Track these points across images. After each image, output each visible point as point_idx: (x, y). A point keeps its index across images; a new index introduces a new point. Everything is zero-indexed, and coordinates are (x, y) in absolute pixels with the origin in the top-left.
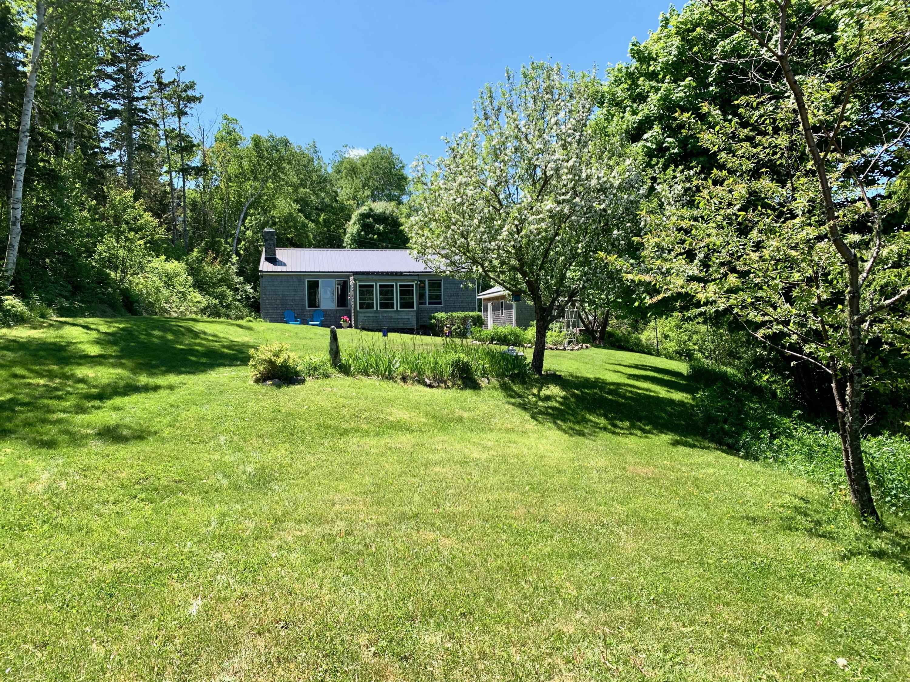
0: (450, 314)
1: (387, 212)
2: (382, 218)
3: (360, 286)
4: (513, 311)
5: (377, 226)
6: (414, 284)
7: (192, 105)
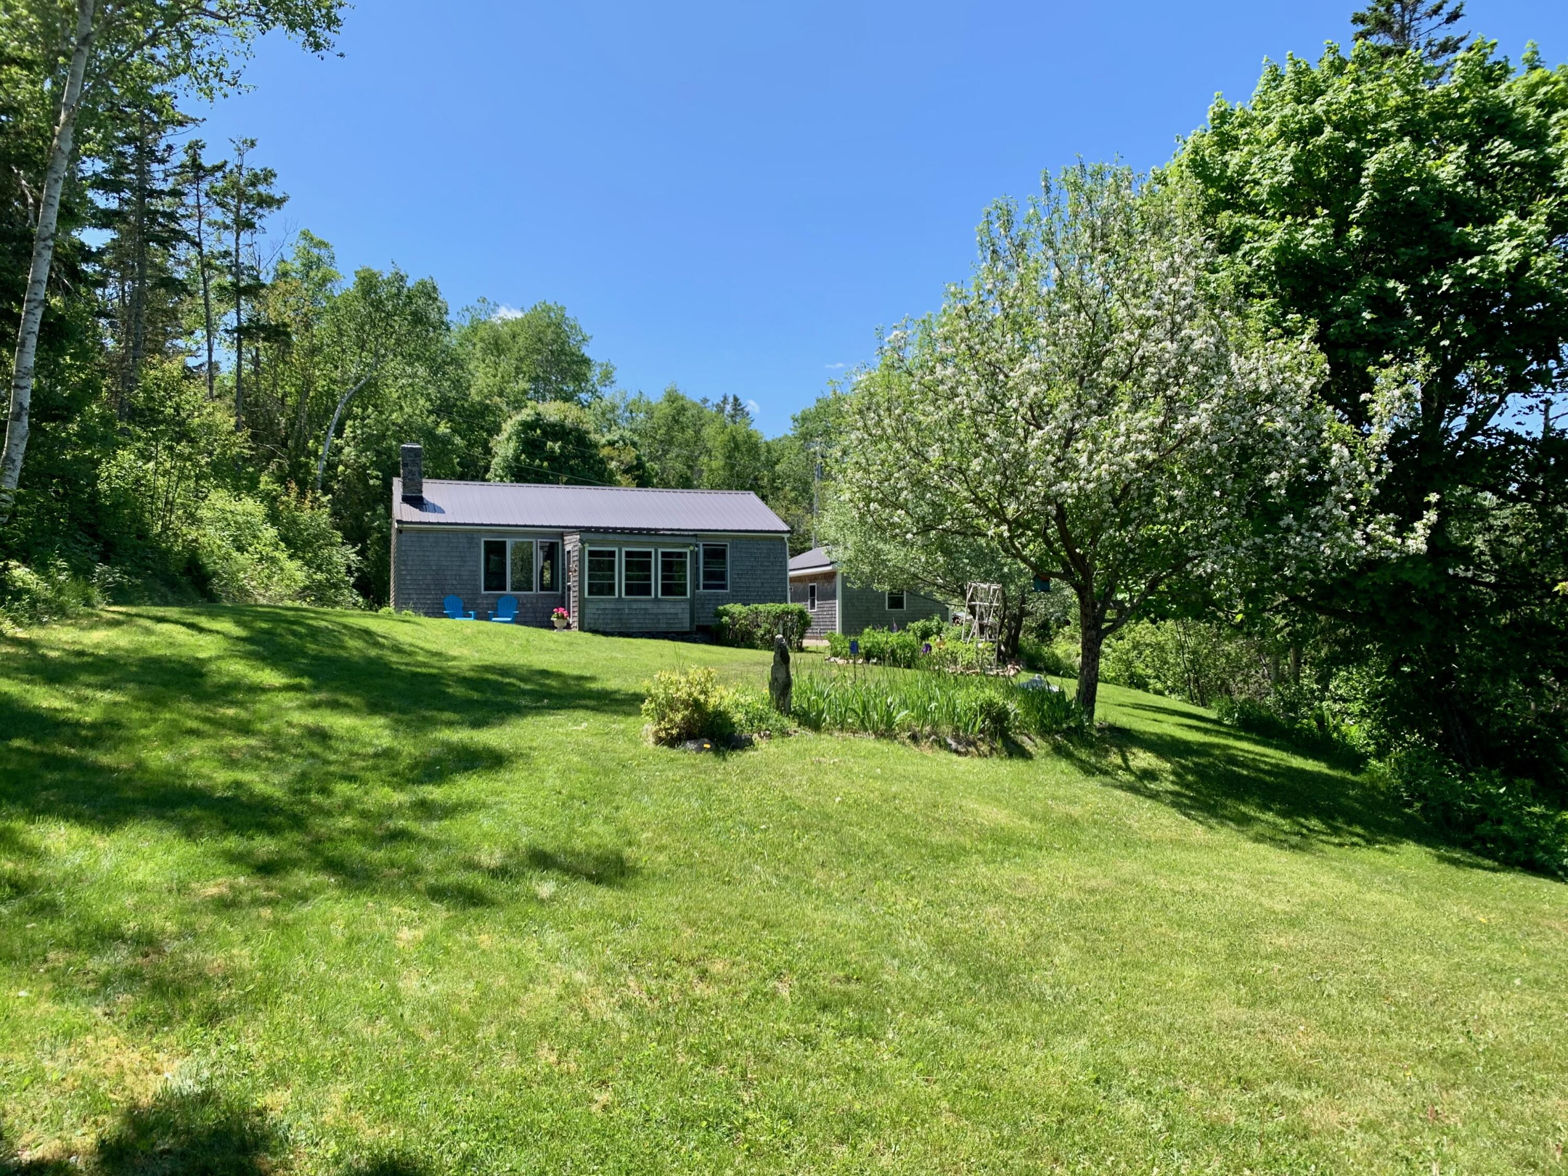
0: (752, 606)
1: (568, 422)
2: (557, 431)
3: (591, 553)
4: (838, 603)
5: (549, 444)
6: (688, 551)
7: (265, 212)
